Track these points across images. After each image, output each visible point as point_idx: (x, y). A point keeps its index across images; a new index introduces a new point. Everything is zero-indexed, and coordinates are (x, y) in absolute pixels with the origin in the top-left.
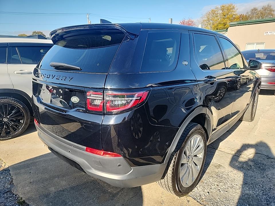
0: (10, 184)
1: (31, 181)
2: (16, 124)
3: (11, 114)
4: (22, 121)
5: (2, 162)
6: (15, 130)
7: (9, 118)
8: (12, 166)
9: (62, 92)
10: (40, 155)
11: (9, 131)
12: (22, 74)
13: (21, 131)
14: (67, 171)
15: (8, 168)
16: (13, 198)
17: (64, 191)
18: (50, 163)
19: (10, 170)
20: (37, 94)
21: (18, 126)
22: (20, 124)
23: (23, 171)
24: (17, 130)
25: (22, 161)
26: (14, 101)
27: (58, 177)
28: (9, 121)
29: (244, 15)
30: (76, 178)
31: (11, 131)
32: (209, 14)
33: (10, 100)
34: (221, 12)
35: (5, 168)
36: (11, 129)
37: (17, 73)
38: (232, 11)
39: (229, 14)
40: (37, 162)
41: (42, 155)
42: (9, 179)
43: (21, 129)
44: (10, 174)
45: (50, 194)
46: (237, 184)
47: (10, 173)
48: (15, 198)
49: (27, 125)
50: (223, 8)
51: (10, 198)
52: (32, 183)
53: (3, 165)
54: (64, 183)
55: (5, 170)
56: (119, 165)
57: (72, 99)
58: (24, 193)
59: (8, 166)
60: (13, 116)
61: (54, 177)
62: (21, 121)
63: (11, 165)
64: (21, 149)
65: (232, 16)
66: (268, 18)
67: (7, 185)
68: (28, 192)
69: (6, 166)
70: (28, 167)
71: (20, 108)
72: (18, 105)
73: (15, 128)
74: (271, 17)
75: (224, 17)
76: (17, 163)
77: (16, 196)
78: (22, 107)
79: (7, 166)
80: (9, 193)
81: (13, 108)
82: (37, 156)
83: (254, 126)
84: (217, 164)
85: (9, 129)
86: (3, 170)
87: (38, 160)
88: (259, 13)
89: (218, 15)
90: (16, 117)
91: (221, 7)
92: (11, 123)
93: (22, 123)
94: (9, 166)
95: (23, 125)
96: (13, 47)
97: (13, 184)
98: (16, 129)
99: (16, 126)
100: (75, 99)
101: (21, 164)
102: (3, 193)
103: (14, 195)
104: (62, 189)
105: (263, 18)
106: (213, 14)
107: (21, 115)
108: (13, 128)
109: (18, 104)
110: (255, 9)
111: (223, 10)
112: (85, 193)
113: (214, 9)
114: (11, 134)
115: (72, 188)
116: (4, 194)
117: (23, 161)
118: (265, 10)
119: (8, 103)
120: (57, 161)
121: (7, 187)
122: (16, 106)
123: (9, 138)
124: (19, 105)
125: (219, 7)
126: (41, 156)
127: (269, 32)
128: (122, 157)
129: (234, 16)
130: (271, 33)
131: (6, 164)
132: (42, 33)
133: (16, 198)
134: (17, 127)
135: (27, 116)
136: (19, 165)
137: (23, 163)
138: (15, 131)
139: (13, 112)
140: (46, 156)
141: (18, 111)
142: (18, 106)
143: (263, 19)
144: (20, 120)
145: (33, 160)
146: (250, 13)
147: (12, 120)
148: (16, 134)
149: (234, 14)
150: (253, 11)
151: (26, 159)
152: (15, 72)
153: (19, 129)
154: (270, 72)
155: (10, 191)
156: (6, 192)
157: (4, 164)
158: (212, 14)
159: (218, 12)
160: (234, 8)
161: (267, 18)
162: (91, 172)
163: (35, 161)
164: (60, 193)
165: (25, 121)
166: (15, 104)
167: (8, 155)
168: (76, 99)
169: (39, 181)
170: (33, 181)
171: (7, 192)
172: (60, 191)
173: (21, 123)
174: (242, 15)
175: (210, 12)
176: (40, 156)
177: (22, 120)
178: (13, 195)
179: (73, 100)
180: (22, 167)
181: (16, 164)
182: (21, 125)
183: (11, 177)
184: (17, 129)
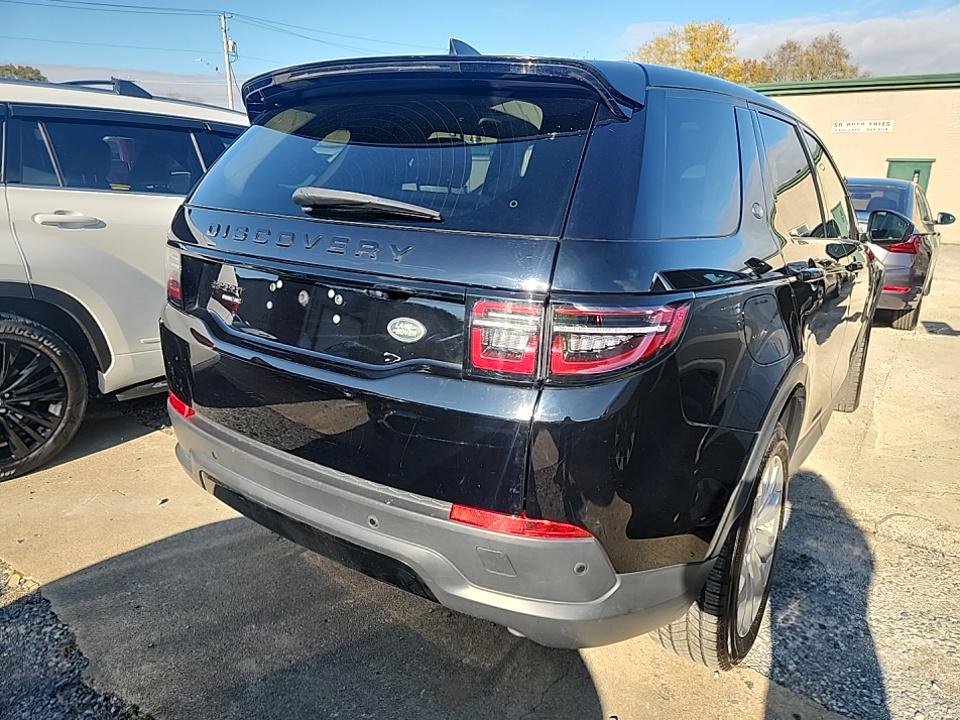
0: (66, 656)
1: (154, 639)
2: (33, 417)
3: (16, 383)
4: (55, 410)
5: (6, 572)
6: (30, 443)
7: (7, 395)
8: (51, 583)
9: (339, 300)
10: (157, 538)
11: (8, 446)
12: (62, 225)
13: (54, 446)
14: (283, 597)
15: (39, 591)
16: (96, 707)
17: (296, 671)
18: (204, 568)
19: (48, 601)
20: (197, 306)
21: (40, 429)
22: (50, 418)
23: (104, 601)
24: (38, 444)
25: (87, 564)
26: (31, 329)
27: (256, 618)
28: (7, 409)
29: (759, 62)
30: (326, 621)
31: (15, 448)
32: (649, 52)
33: (17, 324)
34: (685, 47)
35: (24, 594)
36: (14, 438)
37: (43, 223)
38: (722, 48)
39: (712, 57)
40: (153, 565)
41: (165, 539)
42: (56, 637)
43: (54, 441)
44: (54, 616)
45: (246, 685)
46: (879, 617)
47: (52, 613)
48: (108, 708)
49: (75, 422)
50: (693, 34)
51: (87, 712)
52: (157, 649)
53: (14, 581)
54: (285, 642)
55: (28, 603)
56: (581, 569)
57: (393, 328)
58: (141, 689)
59: (37, 587)
60: (25, 389)
61: (242, 620)
62: (52, 408)
63: (46, 581)
64: (68, 519)
65: (722, 64)
66: (830, 80)
67: (54, 659)
68: (156, 684)
69: (29, 584)
70: (123, 587)
71: (52, 356)
72: (45, 346)
73: (28, 435)
74: (840, 74)
75: (697, 65)
76: (69, 572)
77: (106, 699)
78: (58, 352)
79: (31, 587)
80: (77, 692)
81: (25, 356)
82: (145, 542)
83: (863, 426)
84: (794, 552)
85: (8, 441)
86: (18, 601)
87: (153, 559)
88: (804, 59)
89: (678, 56)
90: (33, 391)
91: (687, 32)
92: (13, 414)
93: (57, 414)
94: (41, 584)
95: (62, 425)
96: (25, 119)
97: (81, 654)
98: (33, 441)
99: (35, 426)
100: (406, 330)
101: (88, 577)
102: (49, 691)
103: (100, 699)
104: (286, 665)
105: (815, 78)
106: (662, 54)
107: (55, 383)
108: (24, 436)
109: (45, 342)
110: (792, 47)
111: (692, 41)
112: (378, 673)
113: (665, 38)
114: (14, 460)
115: (326, 659)
116: (54, 696)
117: (93, 562)
118: (822, 52)
119: (9, 337)
120: (233, 561)
121: (56, 665)
122: (37, 349)
123: (7, 474)
124: (48, 347)
125: (680, 29)
126: (160, 541)
127: (845, 124)
128: (592, 540)
129: (726, 65)
130: (852, 127)
131: (28, 579)
132: (39, 73)
133: (113, 710)
134: (35, 430)
135: (77, 389)
136: (80, 578)
137: (98, 573)
138: (29, 445)
139: (26, 372)
140: (178, 541)
141: (45, 370)
142: (46, 351)
143: (814, 81)
144: (48, 404)
145: (131, 558)
146: (775, 58)
147: (17, 405)
148: (35, 458)
149: (728, 56)
150: (787, 53)
151: (104, 558)
152: (38, 219)
153: (44, 440)
154: (886, 252)
155: (74, 683)
156: (62, 688)
157: (18, 576)
158: (659, 52)
159: (677, 48)
160: (726, 37)
161: (827, 80)
162: (463, 596)
163: (142, 561)
164: (282, 680)
165: (68, 408)
166: (32, 343)
167: (20, 542)
168: (408, 327)
169: (184, 640)
170: (162, 640)
171: (66, 685)
172: (283, 671)
173: (53, 415)
174: (750, 62)
175: (653, 46)
176: (156, 542)
177: (56, 403)
178: (95, 695)
179: (398, 331)
180: (95, 587)
181: (67, 576)
182: (54, 426)
183: (60, 626)
184: (35, 441)
